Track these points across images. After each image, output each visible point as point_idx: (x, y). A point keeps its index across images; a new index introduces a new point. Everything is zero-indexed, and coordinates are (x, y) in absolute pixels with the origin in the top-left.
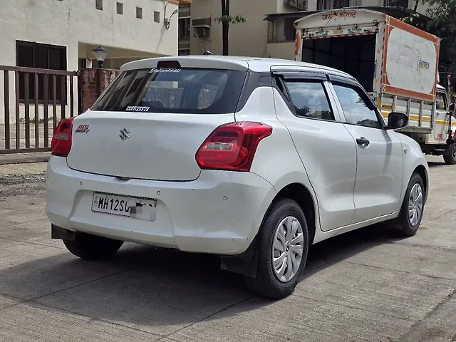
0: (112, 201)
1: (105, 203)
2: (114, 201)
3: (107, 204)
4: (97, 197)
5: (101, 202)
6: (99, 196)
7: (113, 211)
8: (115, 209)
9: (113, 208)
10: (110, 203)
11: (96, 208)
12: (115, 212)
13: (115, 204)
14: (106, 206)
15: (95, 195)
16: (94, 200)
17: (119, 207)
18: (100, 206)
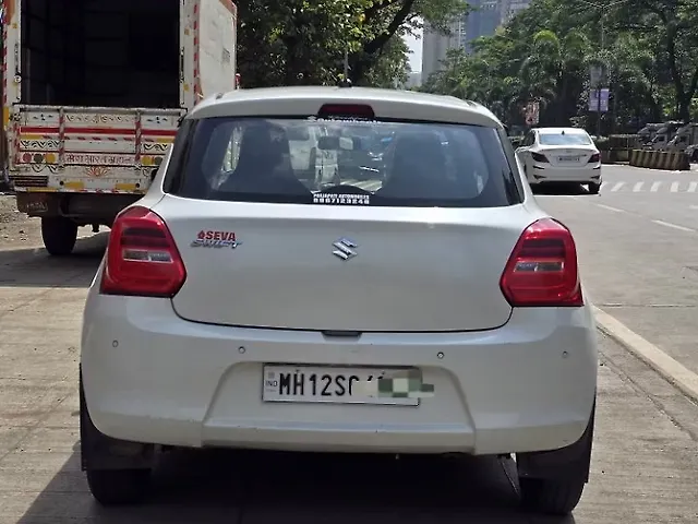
0: (313, 378)
1: (296, 384)
2: (318, 380)
3: (302, 384)
4: (272, 375)
5: (284, 381)
6: (277, 372)
7: (319, 398)
8: (323, 394)
9: (319, 390)
10: (308, 383)
11: (273, 393)
12: (326, 399)
13: (321, 384)
14: (299, 388)
15: (268, 370)
16: (267, 378)
17: (333, 388)
18: (285, 389)
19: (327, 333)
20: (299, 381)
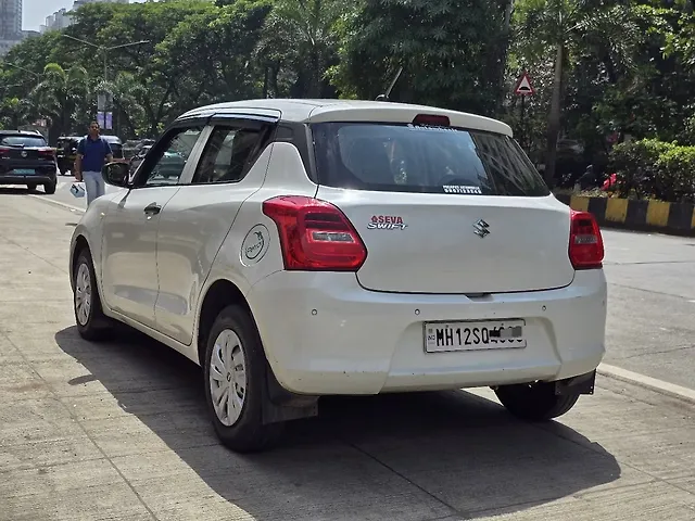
0: (458, 331)
1: (447, 337)
2: (462, 332)
3: (451, 337)
4: (431, 331)
5: (440, 336)
6: (435, 327)
7: (464, 347)
8: (466, 343)
9: (463, 342)
10: (455, 336)
11: (432, 345)
12: (467, 347)
13: (464, 335)
14: (449, 340)
15: (428, 326)
16: (428, 334)
17: (472, 338)
18: (440, 341)
19: (471, 296)
20: (449, 334)
